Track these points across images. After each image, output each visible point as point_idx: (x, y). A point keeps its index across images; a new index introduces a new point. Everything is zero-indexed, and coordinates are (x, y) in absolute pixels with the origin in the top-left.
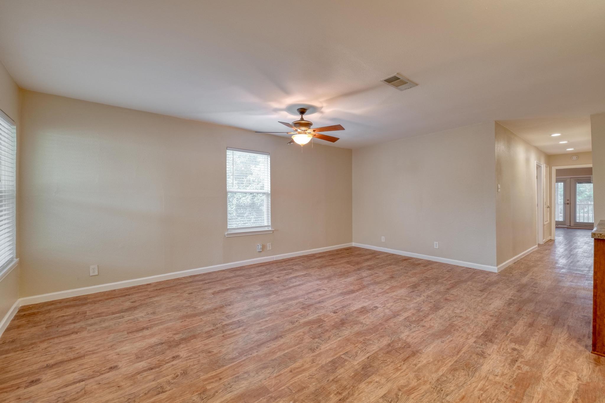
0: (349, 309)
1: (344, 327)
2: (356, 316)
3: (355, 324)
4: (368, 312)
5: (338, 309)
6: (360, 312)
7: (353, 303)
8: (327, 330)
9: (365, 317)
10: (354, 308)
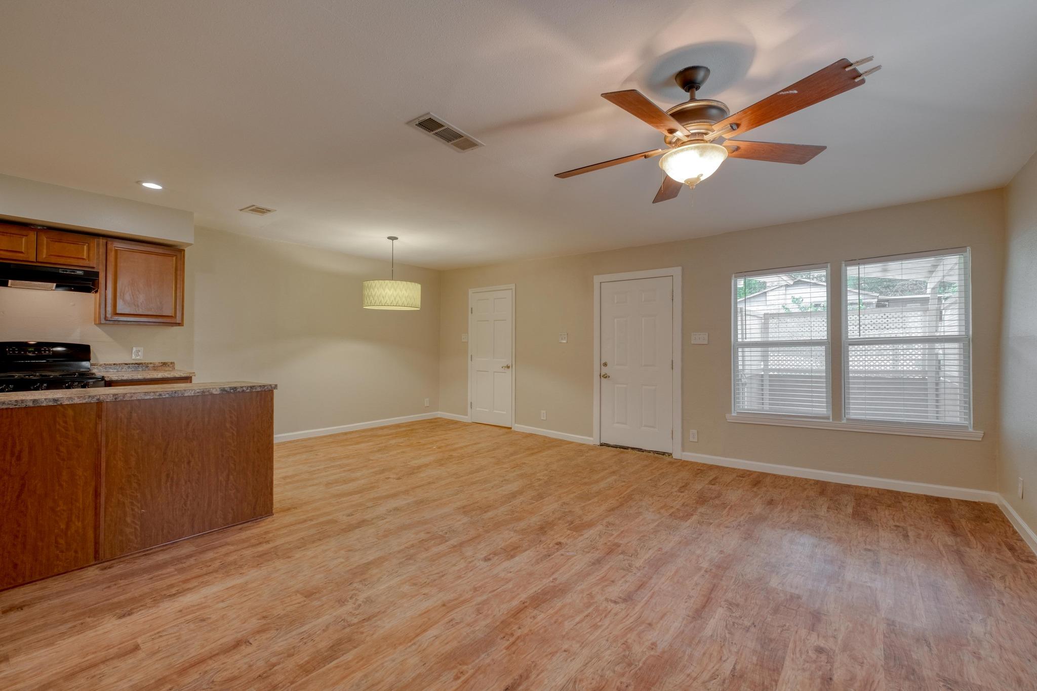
0: (537, 551)
1: (539, 525)
2: (524, 541)
3: (525, 529)
4: (504, 550)
5: (558, 551)
6: (517, 547)
7: (532, 565)
8: (559, 519)
9: (510, 541)
10: (529, 554)
